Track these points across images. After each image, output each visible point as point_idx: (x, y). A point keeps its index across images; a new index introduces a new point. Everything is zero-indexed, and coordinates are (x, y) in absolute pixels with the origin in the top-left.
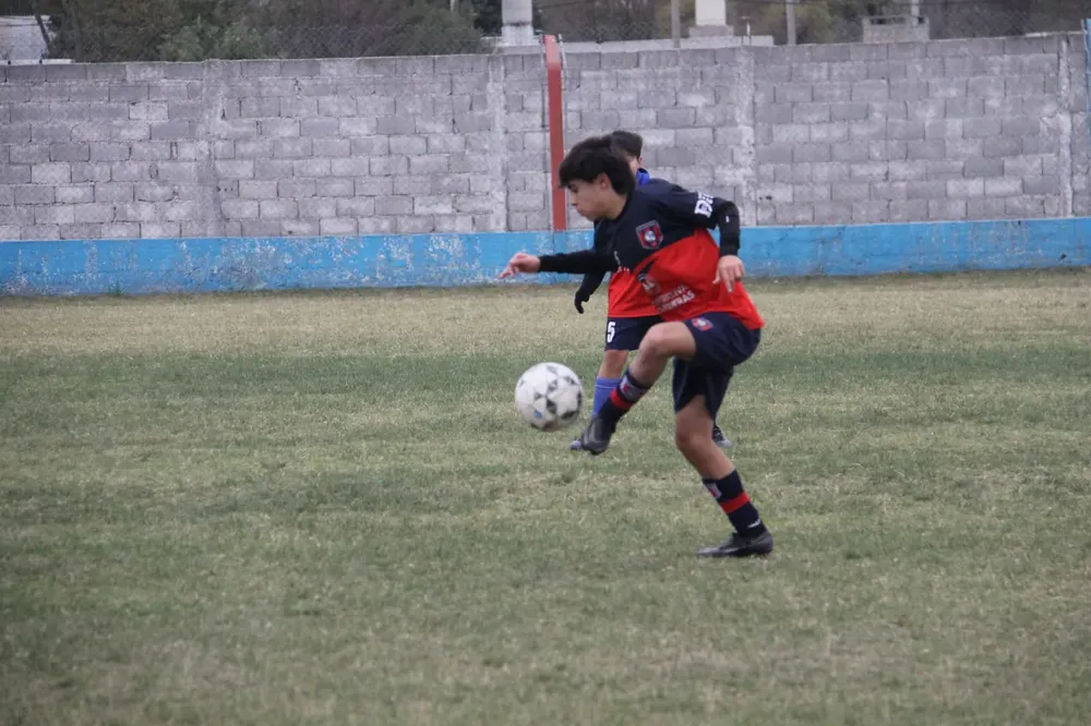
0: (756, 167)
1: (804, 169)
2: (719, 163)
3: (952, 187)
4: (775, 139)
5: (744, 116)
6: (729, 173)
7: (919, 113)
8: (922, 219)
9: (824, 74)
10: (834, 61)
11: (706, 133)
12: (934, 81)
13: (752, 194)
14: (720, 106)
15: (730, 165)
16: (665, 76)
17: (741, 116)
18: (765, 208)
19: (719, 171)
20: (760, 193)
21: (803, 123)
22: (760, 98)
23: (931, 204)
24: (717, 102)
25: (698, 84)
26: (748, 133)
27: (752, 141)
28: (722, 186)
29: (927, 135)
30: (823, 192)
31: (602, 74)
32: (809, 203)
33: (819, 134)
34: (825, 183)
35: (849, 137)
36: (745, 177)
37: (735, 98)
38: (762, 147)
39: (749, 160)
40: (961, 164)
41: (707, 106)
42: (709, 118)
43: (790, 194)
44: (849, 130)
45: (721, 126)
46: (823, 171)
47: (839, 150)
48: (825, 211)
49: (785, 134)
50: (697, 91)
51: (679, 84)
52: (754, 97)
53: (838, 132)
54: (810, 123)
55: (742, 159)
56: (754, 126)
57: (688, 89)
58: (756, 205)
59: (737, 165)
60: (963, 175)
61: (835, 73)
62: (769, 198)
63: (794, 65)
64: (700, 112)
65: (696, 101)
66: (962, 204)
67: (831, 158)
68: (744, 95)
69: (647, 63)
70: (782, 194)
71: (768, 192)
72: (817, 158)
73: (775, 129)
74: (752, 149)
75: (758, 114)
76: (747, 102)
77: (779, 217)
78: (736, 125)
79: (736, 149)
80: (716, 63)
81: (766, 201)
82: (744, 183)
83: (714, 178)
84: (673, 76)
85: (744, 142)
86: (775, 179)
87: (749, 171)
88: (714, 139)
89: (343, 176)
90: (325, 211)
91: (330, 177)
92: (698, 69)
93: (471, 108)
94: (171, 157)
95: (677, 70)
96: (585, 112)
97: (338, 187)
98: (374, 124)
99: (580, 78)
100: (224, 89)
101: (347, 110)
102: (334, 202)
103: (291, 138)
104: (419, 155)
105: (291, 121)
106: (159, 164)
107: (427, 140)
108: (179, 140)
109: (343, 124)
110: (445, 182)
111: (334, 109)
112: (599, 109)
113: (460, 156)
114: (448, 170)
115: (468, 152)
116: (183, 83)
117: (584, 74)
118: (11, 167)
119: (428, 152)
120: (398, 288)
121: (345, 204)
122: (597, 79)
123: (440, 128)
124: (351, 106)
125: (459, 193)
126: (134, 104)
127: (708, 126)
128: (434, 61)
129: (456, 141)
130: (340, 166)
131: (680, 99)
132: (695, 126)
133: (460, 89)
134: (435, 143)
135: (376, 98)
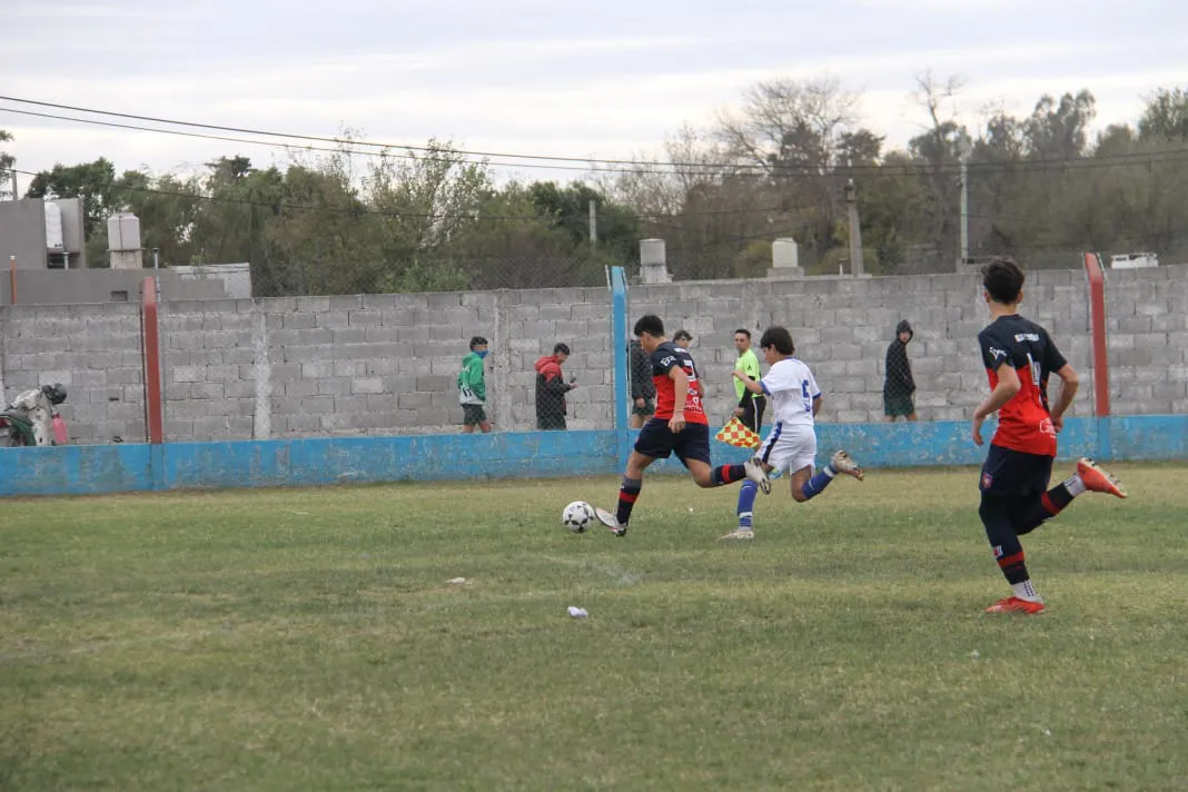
2: (1172, 362)
6: (1180, 370)
11: (1161, 337)
14: (1172, 315)
19: (1172, 368)
24: (1169, 311)
25: (1154, 297)
28: (1175, 382)
31: (1072, 288)
41: (1161, 315)
42: (1163, 325)
45: (1173, 331)
50: (1152, 303)
51: (1137, 296)
57: (1145, 300)
64: (1155, 318)
65: (1153, 310)
80: (1168, 278)
84: (1132, 289)
88: (1168, 342)
89: (855, 376)
90: (841, 404)
91: (845, 376)
92: (1153, 284)
93: (962, 318)
94: (716, 362)
95: (1135, 283)
96: (1058, 319)
97: (852, 384)
98: (881, 332)
99: (1053, 291)
100: (758, 304)
101: (859, 321)
102: (848, 396)
103: (813, 344)
104: (919, 357)
105: (813, 330)
106: (707, 368)
107: (926, 344)
108: (722, 347)
109: (855, 332)
110: (941, 380)
111: (848, 320)
112: (1070, 318)
113: (954, 358)
114: (943, 371)
115: (959, 354)
116: (725, 300)
117: (1057, 289)
118: (589, 371)
119: (926, 355)
120: (968, 466)
121: (858, 399)
122: (1068, 292)
123: (936, 335)
124: (862, 317)
125: (952, 389)
126: (686, 318)
127: (1162, 332)
128: (931, 280)
129: (949, 346)
130: (854, 367)
131: (1138, 309)
132: (1151, 332)
133: (952, 301)
134: (933, 346)
135: (883, 310)
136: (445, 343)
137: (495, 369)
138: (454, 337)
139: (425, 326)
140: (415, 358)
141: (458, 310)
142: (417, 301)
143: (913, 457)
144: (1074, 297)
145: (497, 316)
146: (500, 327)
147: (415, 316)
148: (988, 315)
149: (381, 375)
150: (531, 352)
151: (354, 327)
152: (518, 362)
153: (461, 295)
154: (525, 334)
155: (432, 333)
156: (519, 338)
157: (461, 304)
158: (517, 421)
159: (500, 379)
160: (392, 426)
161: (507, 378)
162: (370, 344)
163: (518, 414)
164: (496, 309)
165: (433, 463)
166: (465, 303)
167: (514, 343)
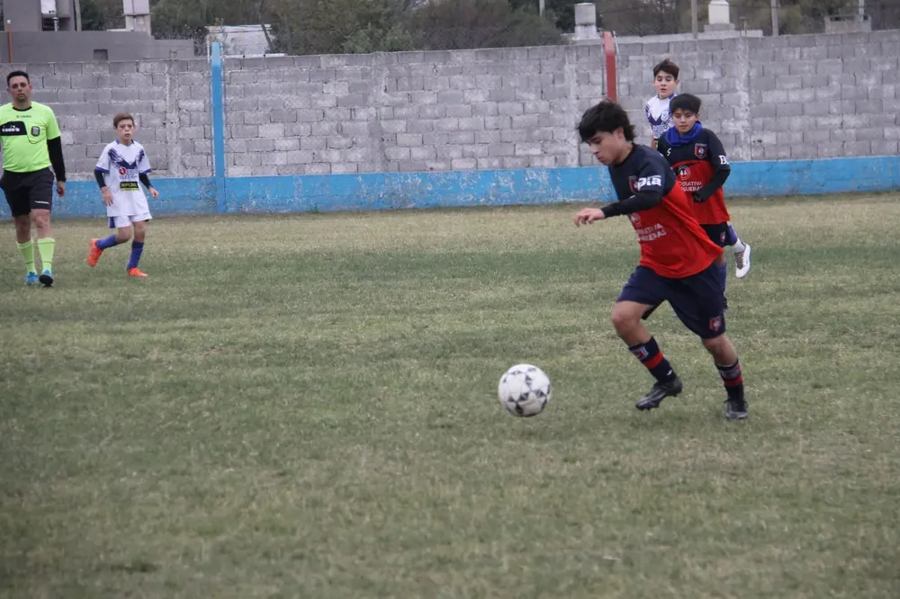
0: (751, 120)
1: (784, 121)
2: (725, 117)
3: (888, 132)
4: (764, 101)
5: (741, 85)
6: (732, 124)
7: (865, 81)
8: (866, 154)
9: (797, 56)
10: (804, 47)
11: (716, 97)
12: (874, 59)
13: (748, 139)
14: (725, 79)
15: (733, 119)
16: (687, 59)
17: (740, 86)
18: (756, 148)
19: (725, 123)
20: (753, 138)
21: (783, 89)
22: (753, 73)
23: (872, 144)
24: (723, 76)
25: (710, 64)
26: (744, 97)
27: (748, 102)
28: (727, 134)
29: (870, 96)
30: (798, 136)
31: (643, 58)
32: (787, 145)
33: (794, 96)
34: (799, 130)
35: (815, 99)
36: (743, 127)
37: (736, 73)
38: (754, 106)
39: (746, 115)
40: (894, 116)
41: (716, 79)
42: (718, 87)
43: (774, 139)
44: (815, 94)
45: (726, 92)
46: (797, 122)
47: (808, 108)
48: (799, 149)
49: (770, 98)
50: (709, 69)
51: (697, 63)
52: (749, 72)
53: (808, 95)
54: (788, 89)
55: (741, 115)
56: (749, 92)
57: (703, 67)
58: (751, 146)
59: (737, 119)
60: (895, 123)
61: (805, 55)
62: (760, 141)
63: (777, 50)
64: (711, 83)
65: (709, 75)
66: (894, 144)
67: (803, 113)
68: (742, 70)
69: (675, 49)
70: (769, 139)
71: (759, 137)
72: (793, 114)
73: (764, 94)
74: (748, 109)
75: (751, 84)
76: (744, 76)
77: (767, 154)
78: (737, 91)
79: (736, 108)
80: (722, 49)
81: (758, 144)
82: (743, 131)
83: (722, 128)
84: (693, 58)
85: (742, 103)
86: (763, 128)
87: (746, 123)
88: (722, 101)
89: (466, 130)
90: (455, 153)
91: (458, 130)
92: (710, 53)
93: (553, 83)
94: (351, 119)
95: (695, 54)
96: (632, 83)
97: (463, 137)
98: (488, 94)
99: (628, 61)
100: (386, 72)
101: (469, 85)
102: (461, 147)
103: (431, 104)
104: (518, 115)
105: (431, 92)
106: (343, 124)
107: (524, 105)
108: (357, 107)
109: (467, 94)
110: (537, 133)
111: (460, 84)
112: (642, 82)
113: (546, 115)
114: (538, 125)
115: (551, 112)
116: (358, 68)
117: (631, 58)
118: (245, 127)
119: (524, 113)
120: (505, 206)
121: (468, 149)
122: (640, 61)
123: (532, 96)
124: (471, 82)
125: (546, 141)
126: (326, 83)
127: (717, 93)
128: (528, 50)
129: (543, 105)
130: (464, 123)
131: (698, 74)
132: (708, 93)
133: (546, 69)
134: (529, 106)
135: (489, 76)
136: (125, 103)
137: (168, 125)
138: (133, 98)
139: (107, 89)
140: (99, 115)
141: (134, 76)
142: (101, 68)
143: (461, 199)
144: (645, 65)
145: (168, 80)
146: (171, 90)
147: (99, 81)
148: (575, 79)
149: (71, 129)
150: (198, 111)
151: (47, 90)
152: (186, 118)
153: (137, 64)
154: (192, 96)
155: (115, 95)
156: (186, 99)
157: (138, 71)
158: (185, 167)
159: (171, 133)
160: (81, 171)
161: (177, 132)
162: (61, 104)
163: (187, 162)
164: (167, 75)
165: (60, 205)
166: (141, 69)
167: (182, 104)
